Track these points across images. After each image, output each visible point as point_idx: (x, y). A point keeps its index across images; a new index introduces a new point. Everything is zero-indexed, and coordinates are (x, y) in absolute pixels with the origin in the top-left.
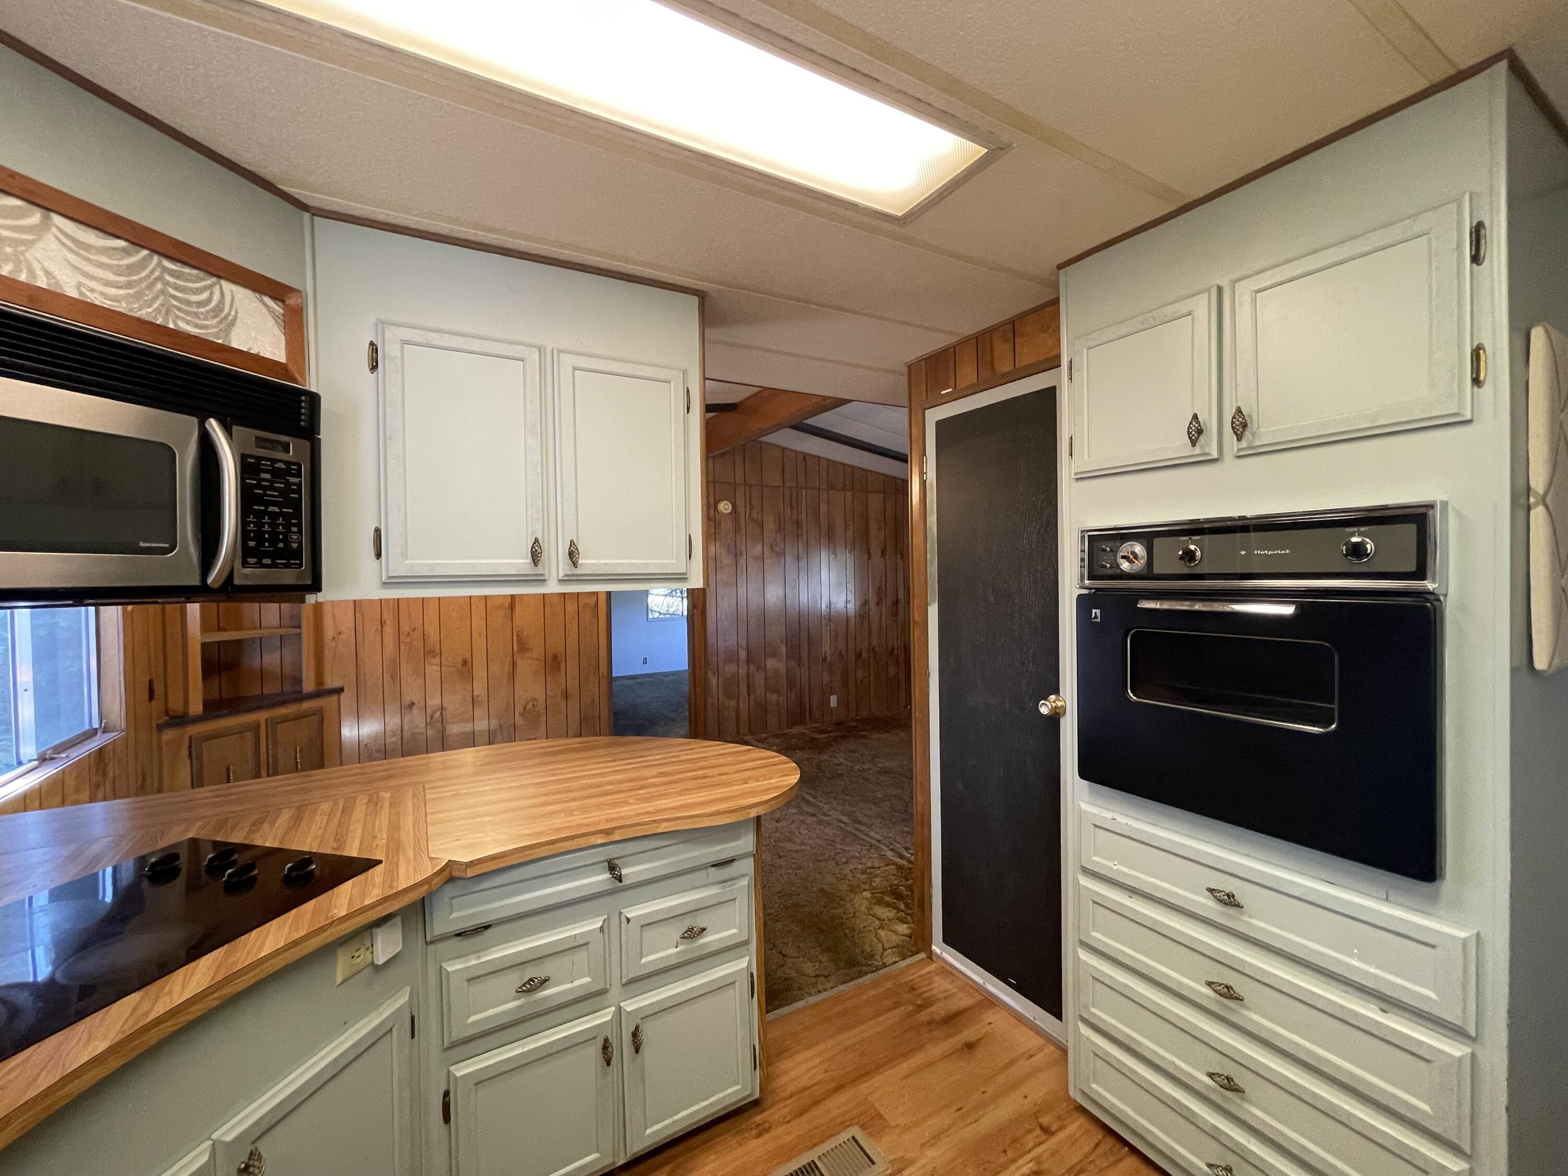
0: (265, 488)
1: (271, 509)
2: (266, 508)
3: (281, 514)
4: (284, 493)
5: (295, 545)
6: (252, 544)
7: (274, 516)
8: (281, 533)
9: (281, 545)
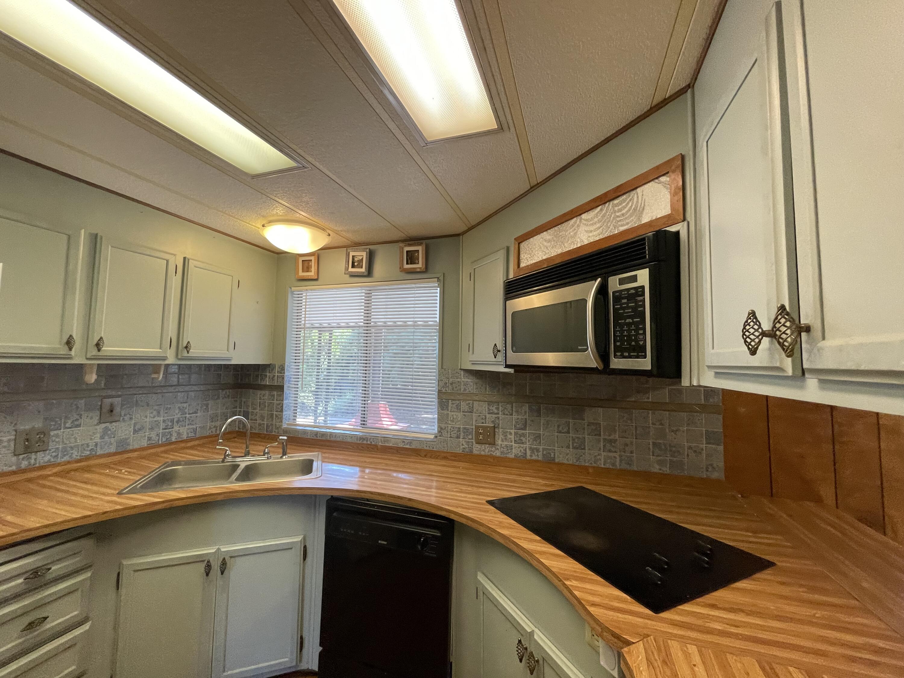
0: (624, 309)
1: (628, 321)
2: (625, 320)
3: (633, 323)
4: (634, 309)
5: (641, 343)
6: (618, 344)
7: (629, 325)
8: (633, 335)
9: (633, 343)
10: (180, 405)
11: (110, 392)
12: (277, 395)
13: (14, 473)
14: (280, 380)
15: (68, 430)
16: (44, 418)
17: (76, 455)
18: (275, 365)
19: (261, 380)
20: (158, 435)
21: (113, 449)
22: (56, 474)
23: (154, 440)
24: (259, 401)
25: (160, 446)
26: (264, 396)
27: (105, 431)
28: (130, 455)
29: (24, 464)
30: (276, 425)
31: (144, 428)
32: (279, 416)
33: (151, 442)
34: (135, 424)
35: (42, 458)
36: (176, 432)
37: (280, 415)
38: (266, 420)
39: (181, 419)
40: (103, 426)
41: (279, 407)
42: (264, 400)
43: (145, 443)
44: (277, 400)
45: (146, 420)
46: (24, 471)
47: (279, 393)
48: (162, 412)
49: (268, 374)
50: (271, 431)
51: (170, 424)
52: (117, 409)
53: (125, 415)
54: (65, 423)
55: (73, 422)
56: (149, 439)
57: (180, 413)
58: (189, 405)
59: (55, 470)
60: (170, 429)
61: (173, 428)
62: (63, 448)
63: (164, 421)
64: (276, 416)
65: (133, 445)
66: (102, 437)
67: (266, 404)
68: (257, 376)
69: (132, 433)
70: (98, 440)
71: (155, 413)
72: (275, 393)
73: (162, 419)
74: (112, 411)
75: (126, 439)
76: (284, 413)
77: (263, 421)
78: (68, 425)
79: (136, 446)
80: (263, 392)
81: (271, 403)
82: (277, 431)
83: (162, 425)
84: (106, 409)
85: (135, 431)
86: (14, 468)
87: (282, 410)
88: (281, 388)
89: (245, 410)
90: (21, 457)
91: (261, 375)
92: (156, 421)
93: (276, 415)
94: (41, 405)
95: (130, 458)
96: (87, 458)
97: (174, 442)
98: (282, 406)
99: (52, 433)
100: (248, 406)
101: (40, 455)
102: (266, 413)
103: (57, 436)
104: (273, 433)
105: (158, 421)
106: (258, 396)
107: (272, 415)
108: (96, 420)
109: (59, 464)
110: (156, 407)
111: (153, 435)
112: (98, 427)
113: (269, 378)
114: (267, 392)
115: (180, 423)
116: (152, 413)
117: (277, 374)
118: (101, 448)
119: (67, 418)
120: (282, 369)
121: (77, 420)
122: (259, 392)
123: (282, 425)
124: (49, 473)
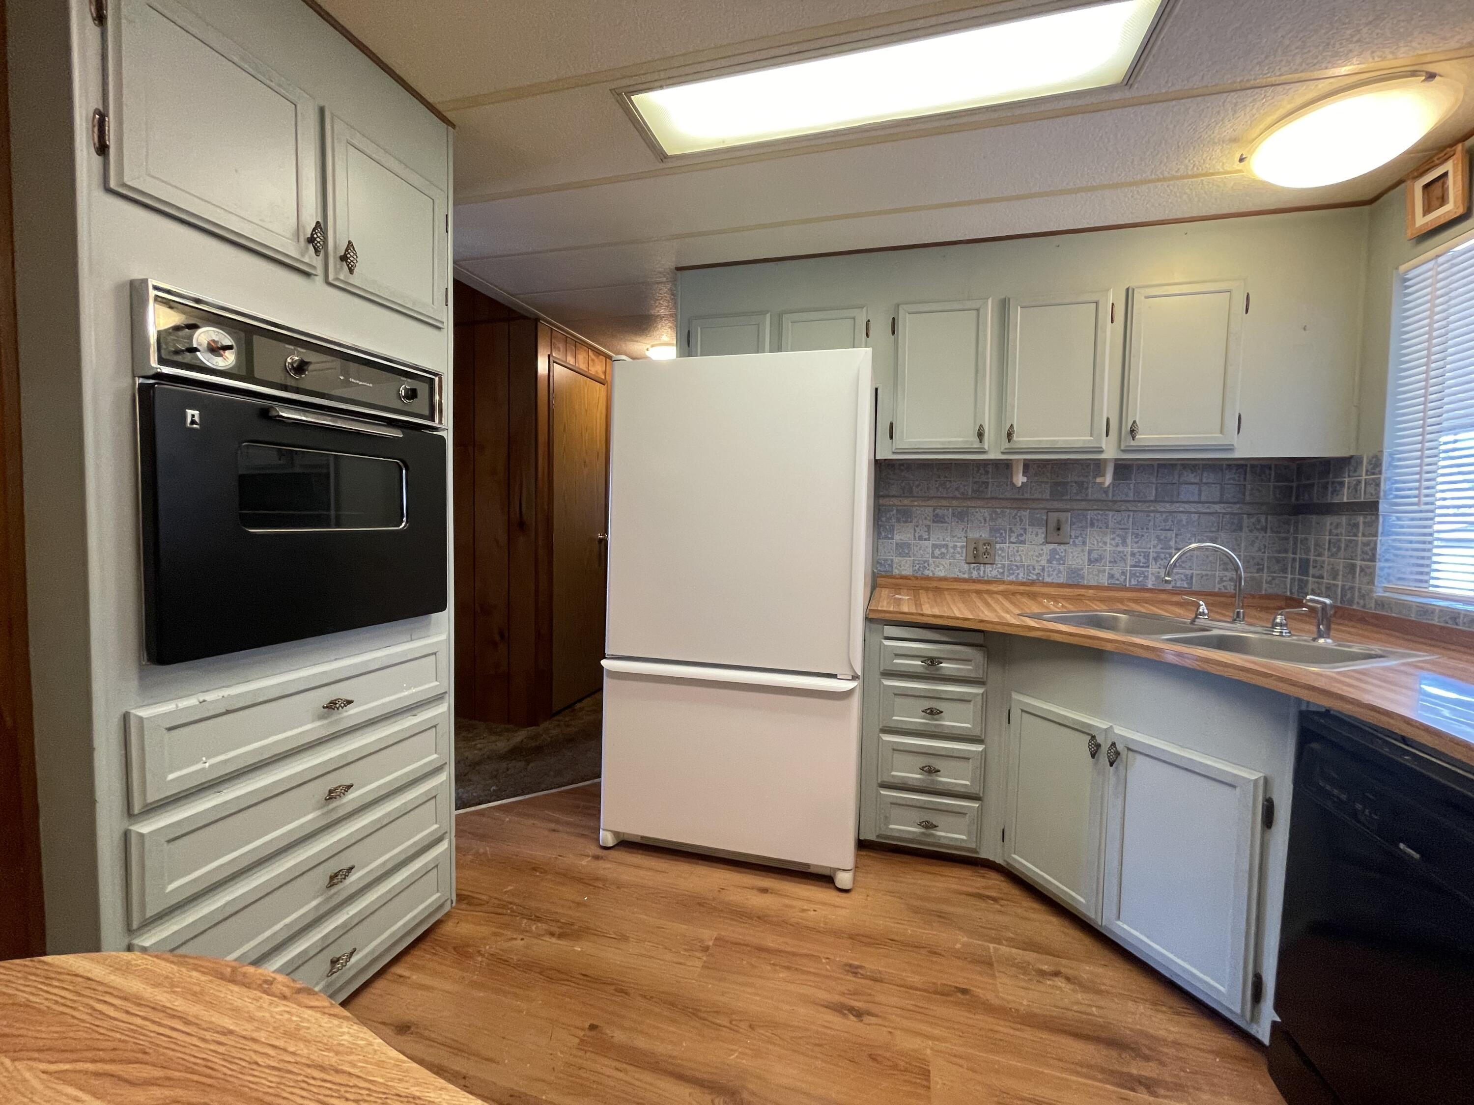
10: (1159, 532)
11: (1056, 505)
12: (1364, 523)
13: (965, 581)
14: (1371, 489)
15: (1013, 545)
16: (990, 529)
17: (1021, 577)
18: (1361, 458)
19: (1332, 493)
20: (1123, 573)
21: (1062, 580)
22: (1001, 593)
23: (1118, 580)
24: (1328, 538)
25: (1124, 589)
26: (1337, 527)
27: (1054, 552)
28: (1082, 591)
29: (975, 574)
30: (1360, 589)
31: (1101, 559)
32: (1368, 571)
33: (1113, 581)
34: (1090, 552)
35: (991, 572)
36: (1152, 574)
37: (1368, 567)
38: (1340, 577)
39: (1162, 556)
40: (1052, 546)
41: (1367, 549)
42: (1337, 535)
43: (1104, 581)
44: (1364, 535)
45: (1105, 548)
46: (974, 581)
47: (1369, 518)
48: (1129, 541)
49: (1346, 480)
50: (1351, 602)
51: (1143, 560)
52: (1066, 528)
53: (1076, 537)
54: (1010, 537)
55: (1018, 536)
56: (1111, 576)
57: (1160, 546)
58: (1176, 535)
59: (1001, 588)
60: (1142, 567)
61: (1148, 567)
62: (1009, 565)
63: (1133, 554)
64: (1362, 570)
65: (1089, 580)
66: (1049, 561)
67: (1343, 546)
68: (1325, 487)
69: (1086, 564)
70: (1044, 562)
71: (1118, 540)
72: (1361, 519)
73: (1130, 549)
74: (1059, 529)
75: (1079, 570)
76: (1379, 564)
77: (1334, 579)
78: (1013, 539)
79: (1093, 583)
80: (1335, 519)
81: (1351, 541)
82: (1362, 602)
83: (1130, 561)
84: (1052, 525)
85: (1090, 562)
86: (966, 576)
87: (1374, 555)
88: (1372, 507)
89: (1304, 556)
90: (972, 565)
91: (1333, 483)
92: (1119, 552)
93: (1361, 567)
94: (986, 513)
95: (1083, 595)
96: (1033, 583)
97: (1151, 589)
98: (1374, 549)
99: (998, 546)
100: (1307, 551)
101: (989, 568)
102: (1340, 564)
103: (1002, 549)
104: (1355, 607)
105: (1123, 552)
106: (1328, 528)
107: (1352, 567)
108: (1041, 538)
109: (1003, 582)
110: (1118, 532)
111: (1117, 571)
112: (1044, 547)
113: (1349, 488)
114: (1344, 519)
115: (1160, 562)
116: (1113, 539)
117: (1364, 477)
118: (1049, 576)
119: (1011, 531)
120: (1376, 464)
121: (1021, 535)
122: (1329, 521)
123: (1371, 591)
124: (995, 589)
